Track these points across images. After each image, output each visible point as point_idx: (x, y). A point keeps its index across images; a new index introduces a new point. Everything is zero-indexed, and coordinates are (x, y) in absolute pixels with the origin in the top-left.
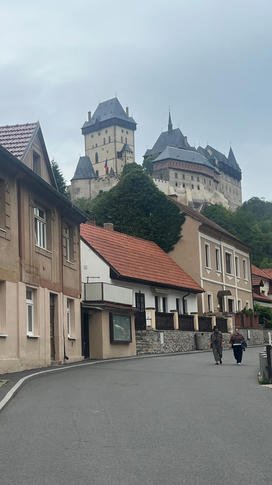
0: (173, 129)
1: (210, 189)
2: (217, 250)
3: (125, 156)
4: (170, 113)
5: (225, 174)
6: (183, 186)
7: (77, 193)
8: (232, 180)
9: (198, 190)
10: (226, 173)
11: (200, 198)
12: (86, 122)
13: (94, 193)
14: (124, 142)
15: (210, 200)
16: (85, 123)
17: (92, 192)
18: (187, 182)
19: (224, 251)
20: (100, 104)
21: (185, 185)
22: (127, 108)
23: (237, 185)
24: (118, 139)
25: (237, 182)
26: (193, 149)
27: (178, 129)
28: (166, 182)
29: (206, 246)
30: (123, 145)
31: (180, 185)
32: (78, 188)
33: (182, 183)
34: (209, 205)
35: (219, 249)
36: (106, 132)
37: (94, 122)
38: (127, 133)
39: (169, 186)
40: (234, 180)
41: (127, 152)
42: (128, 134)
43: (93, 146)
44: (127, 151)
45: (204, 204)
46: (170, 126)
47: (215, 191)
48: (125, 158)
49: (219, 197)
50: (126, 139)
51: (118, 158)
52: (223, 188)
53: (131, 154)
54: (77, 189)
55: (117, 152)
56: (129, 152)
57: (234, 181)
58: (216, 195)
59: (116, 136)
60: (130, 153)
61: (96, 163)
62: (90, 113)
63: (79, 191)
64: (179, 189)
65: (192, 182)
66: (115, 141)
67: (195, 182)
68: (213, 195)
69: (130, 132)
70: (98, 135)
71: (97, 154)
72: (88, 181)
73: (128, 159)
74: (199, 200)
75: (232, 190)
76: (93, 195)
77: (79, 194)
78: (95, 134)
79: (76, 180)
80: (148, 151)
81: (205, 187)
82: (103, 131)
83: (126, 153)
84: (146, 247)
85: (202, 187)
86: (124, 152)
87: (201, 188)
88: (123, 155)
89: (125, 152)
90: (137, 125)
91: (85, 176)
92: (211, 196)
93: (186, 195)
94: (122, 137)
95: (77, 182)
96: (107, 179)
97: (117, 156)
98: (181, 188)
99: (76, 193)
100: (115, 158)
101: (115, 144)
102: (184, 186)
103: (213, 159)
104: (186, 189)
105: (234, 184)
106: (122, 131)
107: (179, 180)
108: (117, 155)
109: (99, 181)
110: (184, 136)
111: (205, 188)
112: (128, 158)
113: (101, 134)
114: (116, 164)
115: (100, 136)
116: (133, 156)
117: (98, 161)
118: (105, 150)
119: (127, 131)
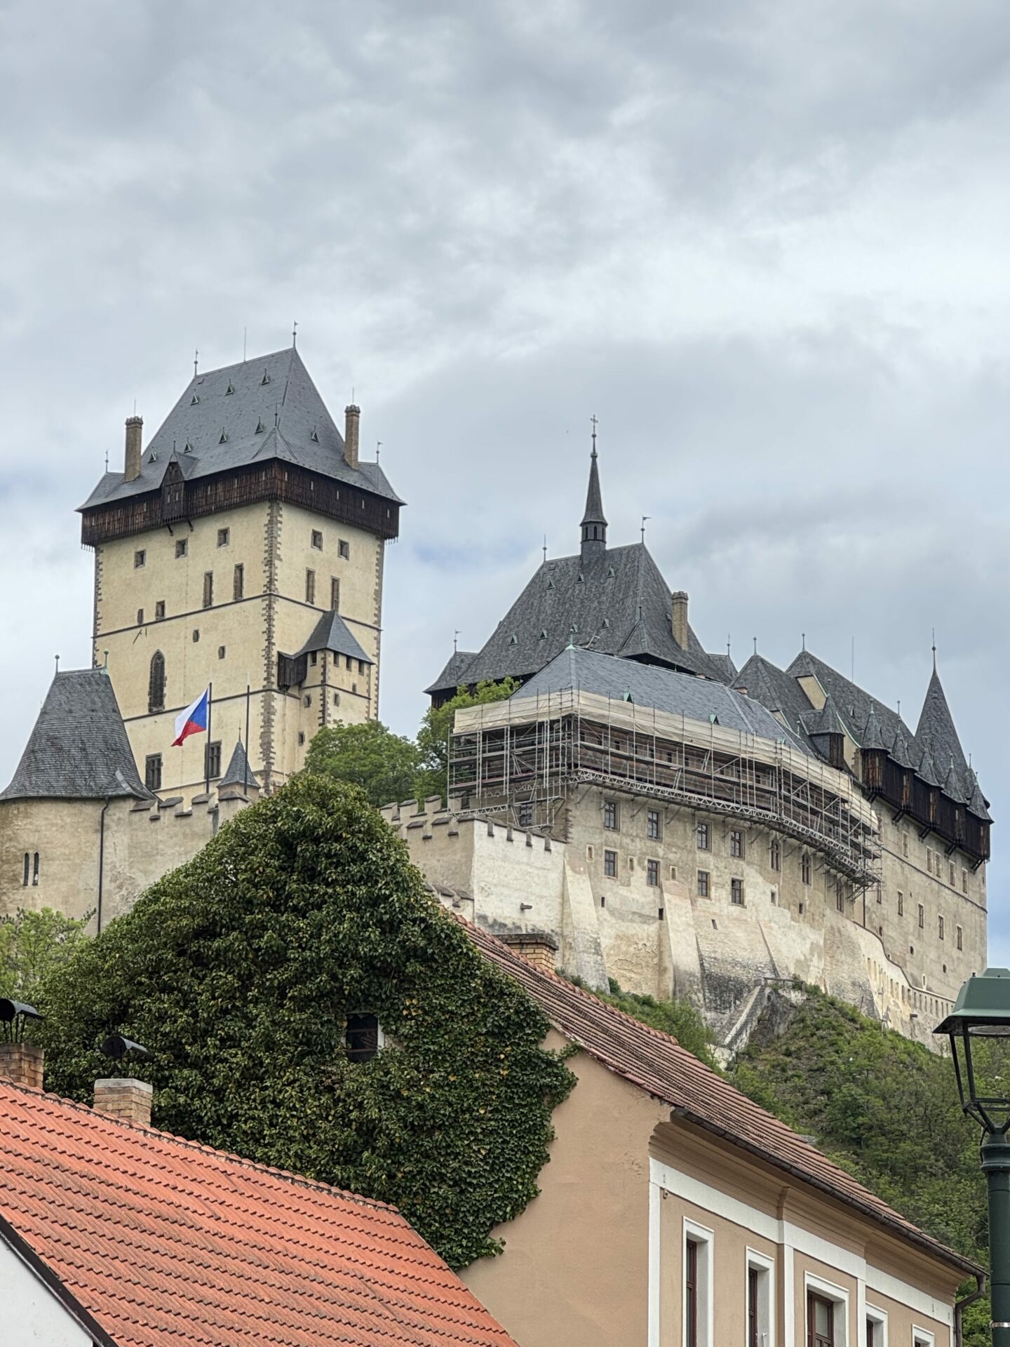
0: (608, 547)
1: (801, 906)
2: (755, 1274)
3: (324, 684)
4: (594, 457)
5: (895, 819)
6: (645, 874)
7: (22, 881)
8: (933, 862)
9: (735, 910)
10: (899, 813)
11: (742, 955)
12: (109, 477)
13: (120, 887)
14: (323, 600)
15: (803, 964)
16: (104, 478)
17: (114, 880)
18: (671, 856)
19: (800, 1275)
20: (199, 381)
21: (663, 873)
22: (352, 413)
23: (958, 887)
24: (290, 582)
25: (960, 868)
26: (716, 669)
27: (640, 548)
28: (547, 849)
29: (693, 1246)
30: (317, 617)
31: (632, 868)
32: (32, 853)
33: (640, 863)
34: (796, 997)
35: (770, 1265)
36: (224, 535)
37: (154, 478)
38: (343, 548)
39: (567, 868)
40: (943, 860)
41: (336, 662)
42: (347, 557)
43: (141, 612)
44: (336, 654)
45: (768, 991)
46: (593, 527)
47: (831, 917)
48: (323, 694)
49: (853, 950)
50: (335, 582)
51: (283, 688)
52: (879, 902)
53: (361, 670)
54: (27, 855)
55: (280, 655)
56: (349, 658)
57: (944, 866)
58: (836, 945)
59: (277, 563)
60: (355, 664)
61: (152, 714)
62: (134, 425)
63: (36, 872)
64: (623, 891)
65: (701, 855)
66: (270, 595)
67: (716, 855)
68: (818, 937)
69: (361, 545)
70: (174, 550)
71: (158, 664)
72: (92, 811)
73: (336, 696)
74: (735, 963)
75: (931, 919)
76: (117, 898)
77: (35, 884)
78: (159, 547)
79: (22, 807)
80: (459, 663)
81: (775, 889)
82: (207, 532)
83: (330, 666)
84: (335, 1231)
85: (757, 887)
86: (319, 656)
87: (749, 894)
88: (313, 674)
89: (324, 659)
90: (401, 508)
91: (79, 781)
92: (808, 946)
93: (661, 928)
94: (310, 573)
95: (27, 816)
96: (206, 808)
97: (274, 679)
98: (637, 890)
99: (14, 879)
100: (266, 690)
101: (270, 607)
102: (654, 877)
103: (831, 730)
104: (666, 896)
105: (945, 881)
106: (316, 538)
107: (627, 840)
108: (275, 671)
109: (155, 819)
110: (673, 590)
111: (773, 895)
112: (341, 693)
113: (190, 547)
114: (268, 723)
115: (182, 559)
116: (369, 683)
117: (161, 703)
118: (209, 642)
119: (345, 539)
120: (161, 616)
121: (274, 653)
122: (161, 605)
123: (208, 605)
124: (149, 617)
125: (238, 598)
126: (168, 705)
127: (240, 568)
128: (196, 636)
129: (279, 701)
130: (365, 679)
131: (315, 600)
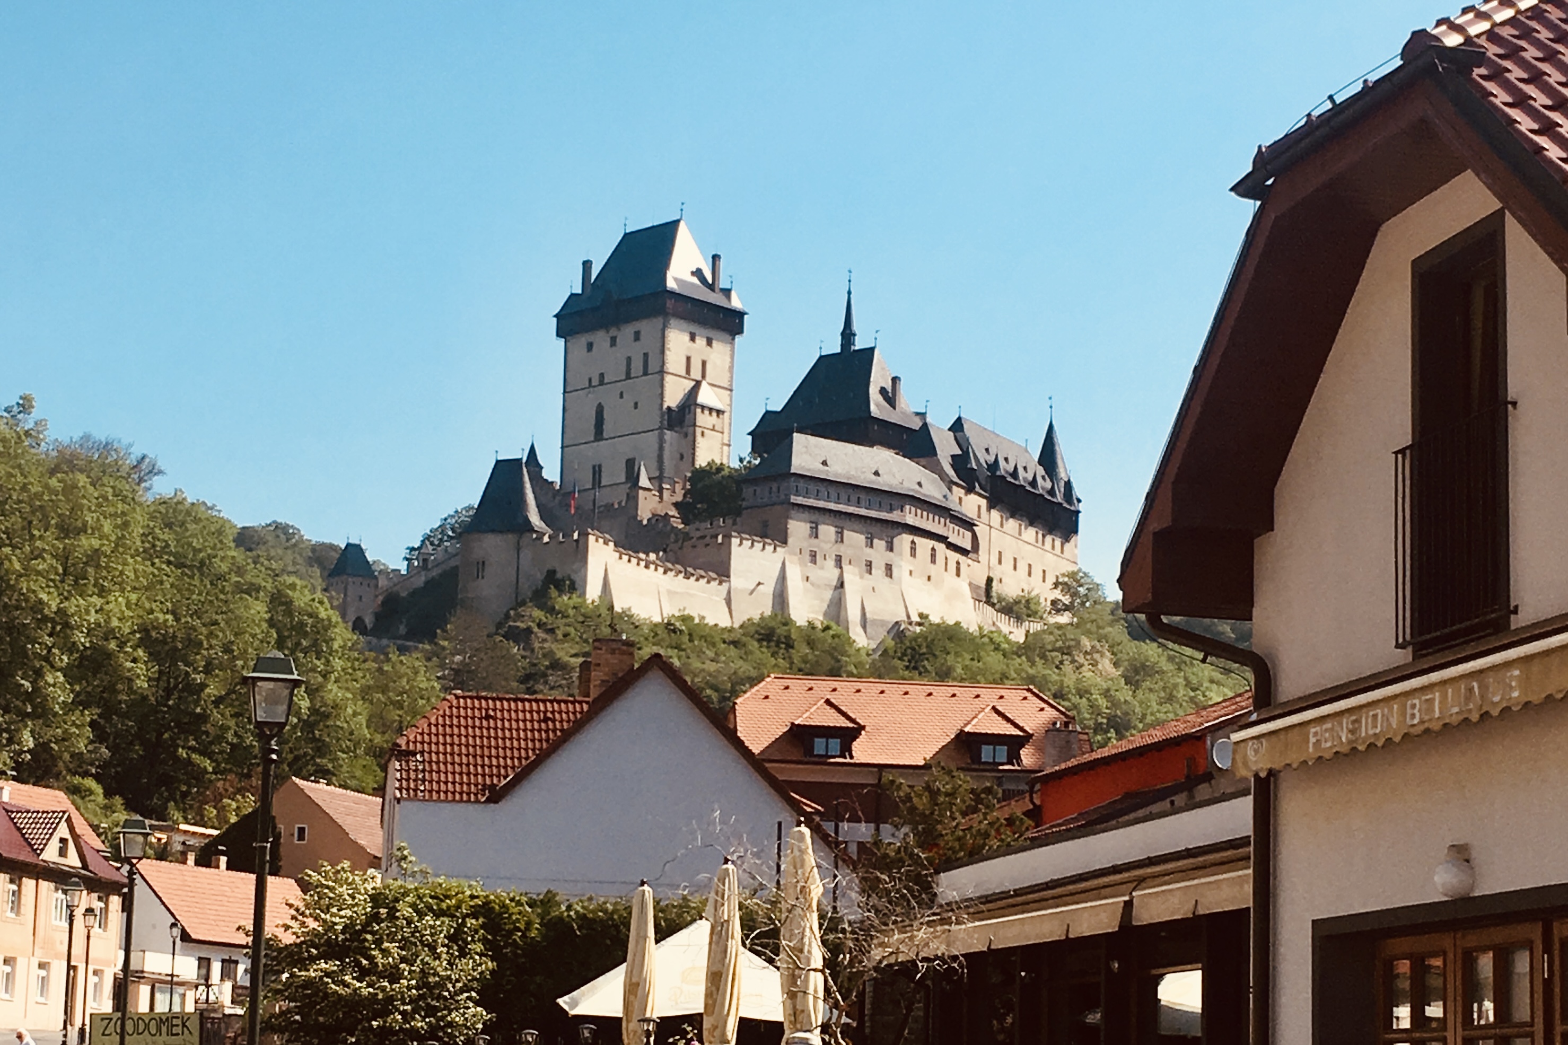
0: (856, 348)
1: (928, 577)
3: (695, 425)
4: (849, 293)
5: (1013, 516)
6: (833, 562)
7: (476, 576)
8: (1040, 538)
9: (887, 582)
10: (1016, 513)
11: (889, 608)
12: (572, 295)
13: (528, 580)
14: (696, 374)
15: (929, 610)
16: (570, 297)
17: (525, 576)
18: (850, 553)
20: (627, 236)
21: (843, 562)
23: (1058, 551)
24: (676, 363)
25: (1058, 540)
28: (775, 551)
30: (691, 383)
31: (825, 559)
32: (480, 561)
33: (831, 557)
36: (637, 336)
37: (599, 298)
38: (709, 343)
39: (787, 563)
40: (1046, 537)
41: (703, 412)
42: (711, 347)
43: (590, 380)
44: (702, 407)
45: (902, 627)
46: (848, 335)
48: (695, 431)
49: (964, 599)
50: (704, 363)
51: (670, 427)
52: (1000, 562)
53: (718, 416)
54: (478, 564)
55: (669, 407)
56: (711, 409)
59: (666, 352)
60: (714, 414)
61: (596, 439)
62: (587, 265)
63: (483, 572)
64: (821, 573)
66: (663, 371)
67: (877, 551)
69: (721, 340)
70: (608, 342)
71: (600, 411)
72: (511, 537)
73: (702, 433)
77: (483, 577)
80: (768, 417)
81: (912, 568)
83: (699, 415)
85: (901, 569)
86: (692, 408)
87: (897, 572)
88: (689, 418)
89: (695, 410)
90: (746, 316)
91: (506, 522)
92: (934, 597)
94: (688, 359)
97: (666, 423)
98: (828, 571)
99: (472, 576)
100: (660, 428)
101: (662, 379)
102: (838, 564)
104: (846, 574)
105: (1048, 548)
106: (693, 338)
107: (823, 545)
108: (665, 417)
111: (911, 571)
112: (706, 431)
113: (618, 341)
114: (661, 448)
115: (614, 348)
116: (723, 423)
117: (602, 433)
118: (629, 399)
119: (710, 335)
120: (602, 383)
121: (665, 406)
122: (602, 376)
123: (628, 376)
124: (595, 382)
125: (645, 373)
126: (605, 435)
127: (646, 355)
128: (621, 396)
129: (668, 435)
130: (720, 421)
131: (692, 373)
